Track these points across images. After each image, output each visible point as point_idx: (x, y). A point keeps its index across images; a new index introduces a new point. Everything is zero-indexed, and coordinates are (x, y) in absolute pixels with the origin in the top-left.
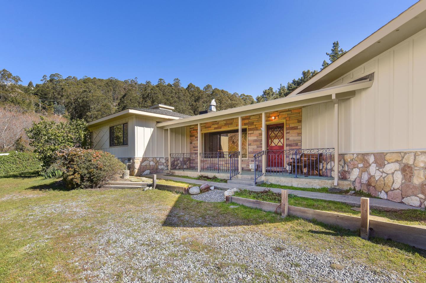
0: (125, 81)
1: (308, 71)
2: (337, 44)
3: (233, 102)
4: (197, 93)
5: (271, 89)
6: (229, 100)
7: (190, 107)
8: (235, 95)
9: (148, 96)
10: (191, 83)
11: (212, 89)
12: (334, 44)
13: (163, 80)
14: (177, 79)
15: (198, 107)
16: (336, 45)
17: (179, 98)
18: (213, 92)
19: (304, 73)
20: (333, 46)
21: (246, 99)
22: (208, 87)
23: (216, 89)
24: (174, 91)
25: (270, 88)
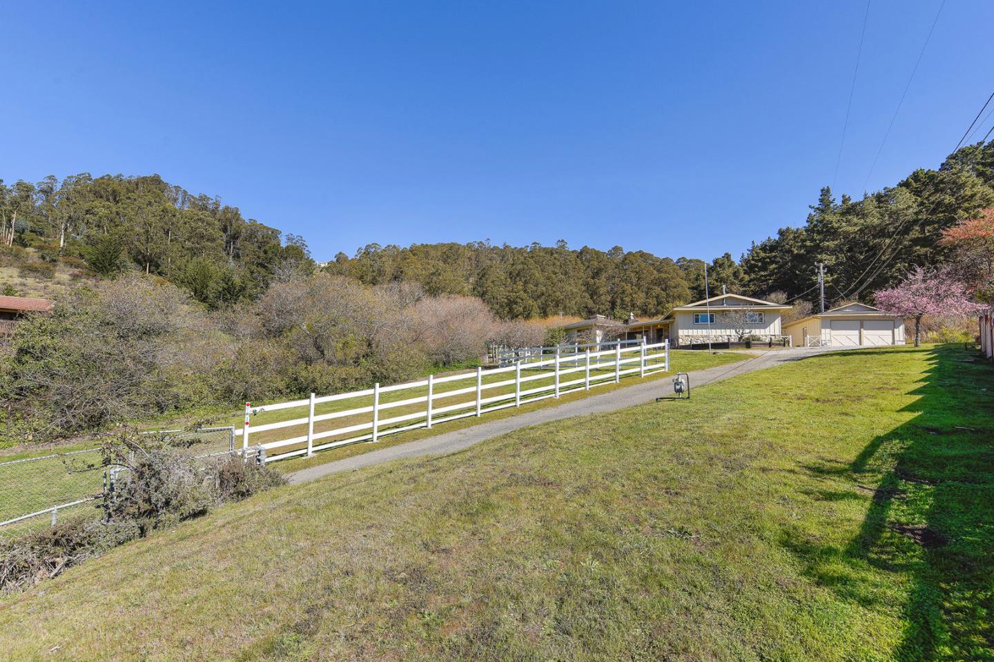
0: (468, 245)
1: (788, 229)
2: (828, 191)
3: (663, 275)
4: (596, 263)
5: (727, 256)
6: (655, 272)
7: (584, 288)
8: (666, 261)
9: (518, 275)
10: (586, 246)
11: (622, 253)
12: (822, 190)
13: (538, 244)
14: (563, 241)
15: (598, 288)
16: (825, 192)
17: (566, 273)
18: (625, 259)
19: (781, 233)
20: (821, 194)
21: (689, 266)
22: (616, 249)
23: (629, 253)
24: (558, 264)
25: (726, 254)
